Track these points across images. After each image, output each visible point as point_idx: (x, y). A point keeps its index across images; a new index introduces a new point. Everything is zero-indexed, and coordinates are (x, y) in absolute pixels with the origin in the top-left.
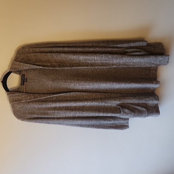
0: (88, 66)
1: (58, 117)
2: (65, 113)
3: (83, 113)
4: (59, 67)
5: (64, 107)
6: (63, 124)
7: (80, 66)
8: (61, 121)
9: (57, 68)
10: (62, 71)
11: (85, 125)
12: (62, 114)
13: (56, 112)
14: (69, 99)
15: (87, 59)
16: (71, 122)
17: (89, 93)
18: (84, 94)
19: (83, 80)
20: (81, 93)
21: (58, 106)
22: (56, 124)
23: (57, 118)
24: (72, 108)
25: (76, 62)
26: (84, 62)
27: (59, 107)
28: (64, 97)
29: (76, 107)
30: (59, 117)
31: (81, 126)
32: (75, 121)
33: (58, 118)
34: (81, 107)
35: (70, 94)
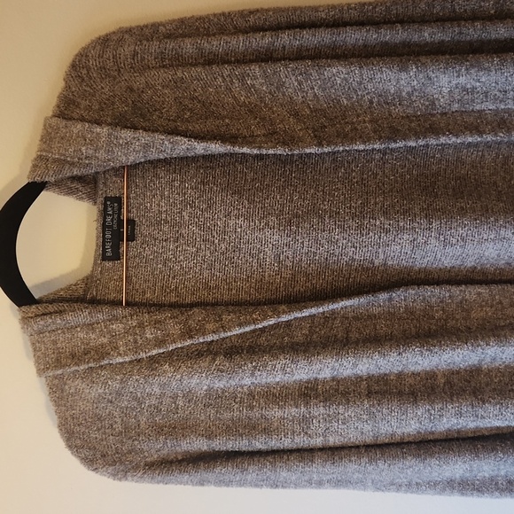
0: (480, 133)
1: (333, 440)
2: (372, 416)
3: (481, 412)
4: (320, 145)
5: (359, 379)
6: (360, 484)
7: (435, 130)
8: (351, 468)
9: (308, 151)
10: (336, 170)
11: (492, 479)
12: (357, 424)
13: (319, 410)
14: (382, 328)
15: (474, 88)
16: (411, 468)
17: (495, 289)
18: (471, 293)
19: (463, 212)
20: (455, 290)
21: (326, 374)
22: (320, 484)
23: (322, 449)
24: (411, 381)
25: (410, 111)
26: (456, 107)
27: (333, 379)
28: (356, 318)
29: (431, 375)
30: (338, 443)
31: (466, 486)
32: (434, 462)
33: (334, 452)
34: (458, 372)
35: (390, 299)
